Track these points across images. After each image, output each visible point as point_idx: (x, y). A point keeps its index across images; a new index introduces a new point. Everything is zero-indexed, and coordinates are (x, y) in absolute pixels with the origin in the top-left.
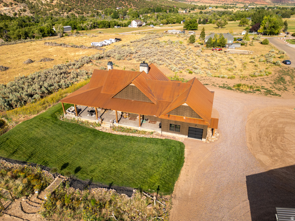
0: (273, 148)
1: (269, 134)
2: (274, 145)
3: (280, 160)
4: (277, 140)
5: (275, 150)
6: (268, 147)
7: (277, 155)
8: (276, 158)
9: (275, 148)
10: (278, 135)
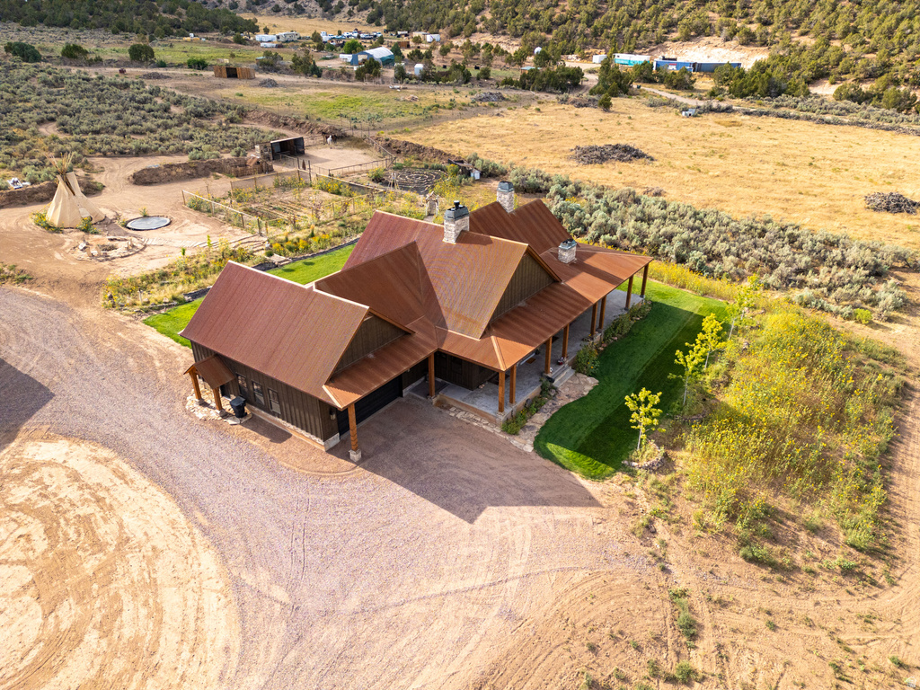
0: (41, 494)
1: (82, 538)
2: (42, 503)
3: (4, 472)
4: (42, 530)
5: (32, 490)
6: (54, 486)
7: (19, 479)
8: (16, 471)
9: (34, 498)
10: (50, 555)
